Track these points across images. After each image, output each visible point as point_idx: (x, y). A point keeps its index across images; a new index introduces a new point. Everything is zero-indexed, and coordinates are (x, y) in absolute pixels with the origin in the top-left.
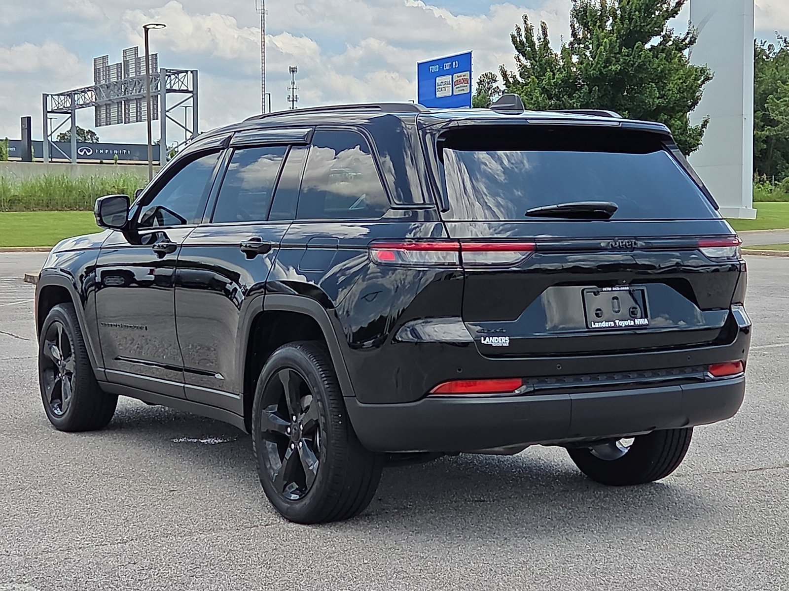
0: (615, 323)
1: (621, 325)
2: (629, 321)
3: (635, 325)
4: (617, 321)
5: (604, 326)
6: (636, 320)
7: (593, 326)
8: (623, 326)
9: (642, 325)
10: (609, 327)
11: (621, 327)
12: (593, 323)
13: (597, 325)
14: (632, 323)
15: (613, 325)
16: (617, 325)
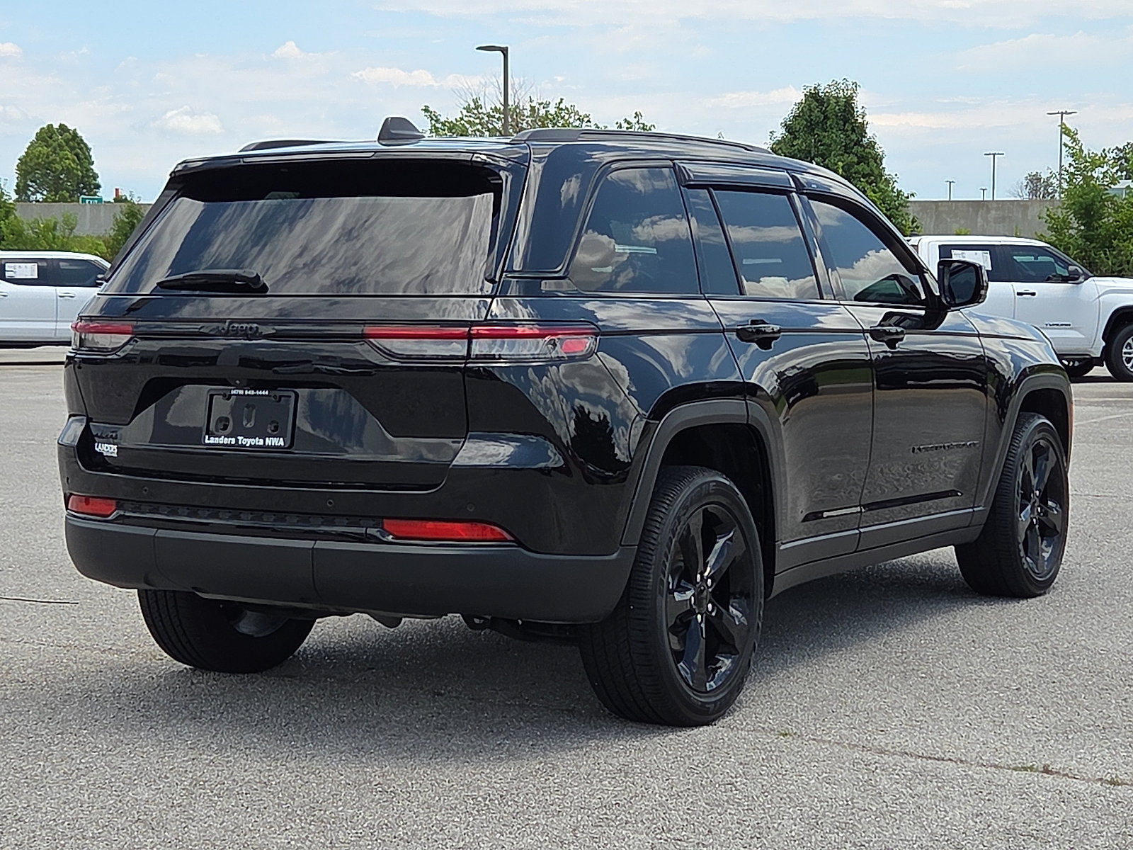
0: (237, 441)
1: (244, 443)
2: (257, 439)
3: (264, 446)
4: (240, 438)
5: (221, 442)
6: (267, 439)
7: (207, 441)
8: (248, 445)
9: (275, 447)
10: (227, 445)
11: (245, 446)
12: (207, 437)
13: (212, 440)
14: (261, 442)
15: (233, 442)
16: (240, 443)
